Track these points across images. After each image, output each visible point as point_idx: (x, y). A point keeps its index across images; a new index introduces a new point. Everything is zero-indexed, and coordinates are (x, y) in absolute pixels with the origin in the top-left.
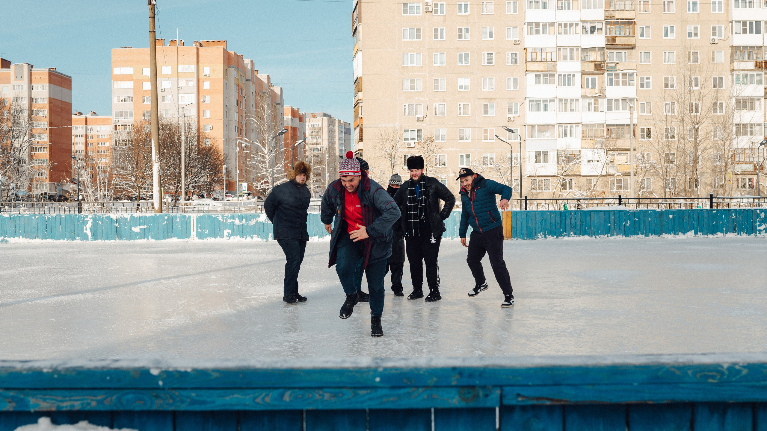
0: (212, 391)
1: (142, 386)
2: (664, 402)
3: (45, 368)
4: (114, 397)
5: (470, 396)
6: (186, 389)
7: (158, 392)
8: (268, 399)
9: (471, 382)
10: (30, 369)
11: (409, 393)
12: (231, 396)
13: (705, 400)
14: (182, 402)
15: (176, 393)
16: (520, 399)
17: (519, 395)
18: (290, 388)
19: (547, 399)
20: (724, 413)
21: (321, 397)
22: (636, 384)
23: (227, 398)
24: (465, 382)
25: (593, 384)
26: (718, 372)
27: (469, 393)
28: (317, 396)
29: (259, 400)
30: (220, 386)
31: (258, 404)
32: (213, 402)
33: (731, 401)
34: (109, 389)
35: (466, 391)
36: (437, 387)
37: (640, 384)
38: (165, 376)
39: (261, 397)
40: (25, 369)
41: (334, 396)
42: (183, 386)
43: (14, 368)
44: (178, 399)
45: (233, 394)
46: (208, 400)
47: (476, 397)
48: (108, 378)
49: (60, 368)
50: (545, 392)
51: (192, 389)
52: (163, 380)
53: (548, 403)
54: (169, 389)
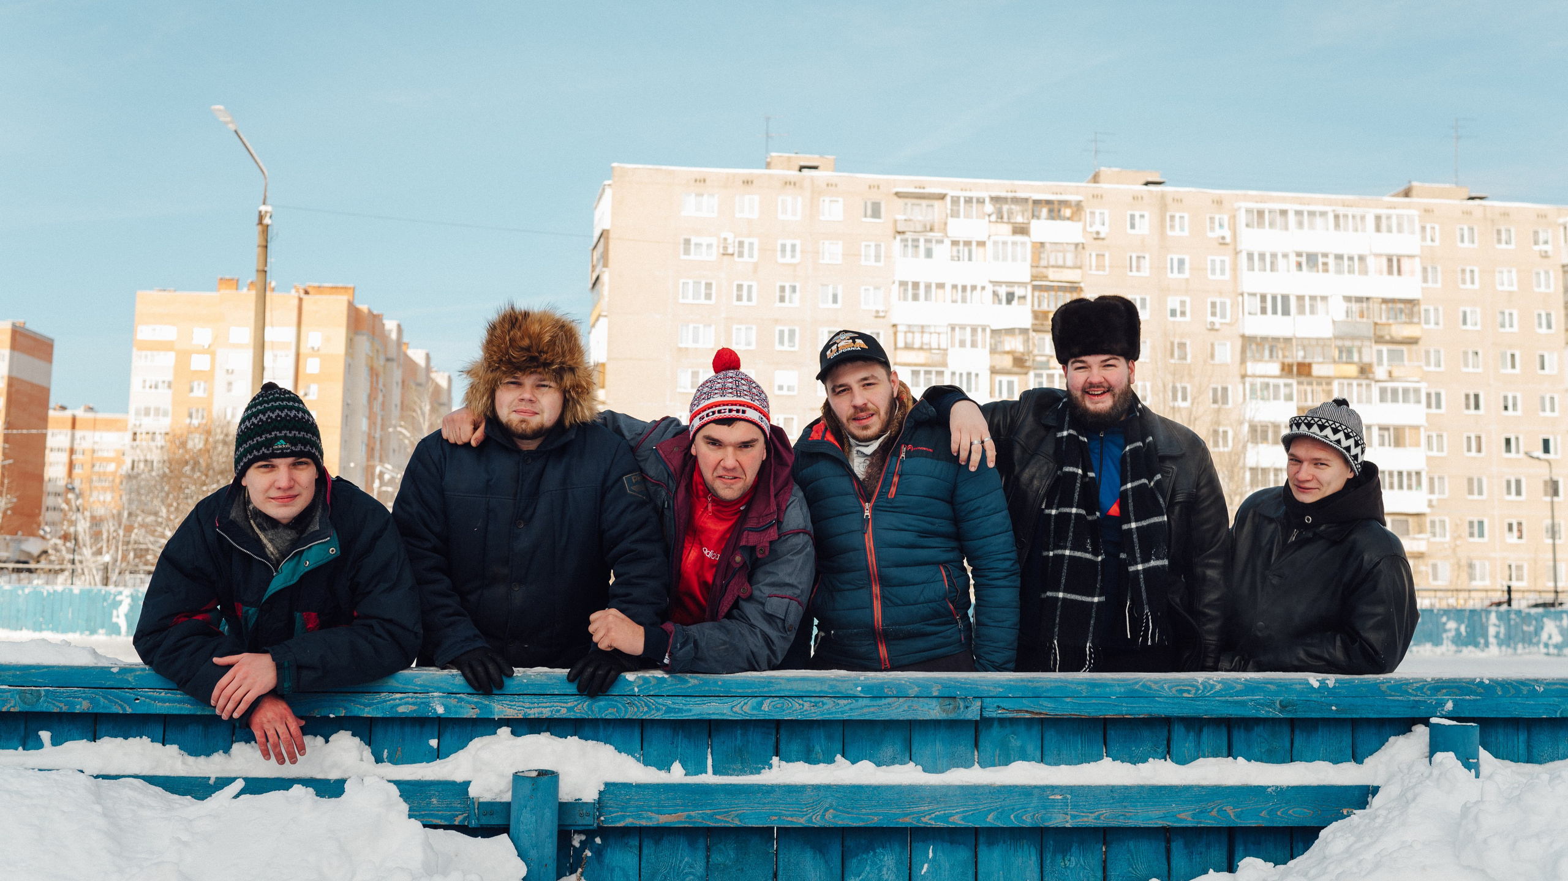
0: (689, 699)
2: (1141, 716)
4: (587, 704)
6: (663, 696)
7: (633, 698)
8: (747, 709)
11: (892, 704)
12: (708, 705)
13: (1181, 715)
14: (657, 710)
15: (651, 700)
16: (1000, 711)
18: (769, 697)
19: (1027, 711)
21: (801, 707)
22: (1114, 697)
23: (705, 707)
26: (1193, 686)
27: (951, 704)
28: (797, 706)
29: (737, 709)
30: (698, 694)
31: (736, 713)
32: (690, 711)
35: (947, 701)
36: (919, 697)
38: (639, 682)
39: (739, 706)
42: (660, 694)
44: (654, 707)
46: (687, 708)
47: (957, 708)
52: (639, 686)
54: (645, 696)
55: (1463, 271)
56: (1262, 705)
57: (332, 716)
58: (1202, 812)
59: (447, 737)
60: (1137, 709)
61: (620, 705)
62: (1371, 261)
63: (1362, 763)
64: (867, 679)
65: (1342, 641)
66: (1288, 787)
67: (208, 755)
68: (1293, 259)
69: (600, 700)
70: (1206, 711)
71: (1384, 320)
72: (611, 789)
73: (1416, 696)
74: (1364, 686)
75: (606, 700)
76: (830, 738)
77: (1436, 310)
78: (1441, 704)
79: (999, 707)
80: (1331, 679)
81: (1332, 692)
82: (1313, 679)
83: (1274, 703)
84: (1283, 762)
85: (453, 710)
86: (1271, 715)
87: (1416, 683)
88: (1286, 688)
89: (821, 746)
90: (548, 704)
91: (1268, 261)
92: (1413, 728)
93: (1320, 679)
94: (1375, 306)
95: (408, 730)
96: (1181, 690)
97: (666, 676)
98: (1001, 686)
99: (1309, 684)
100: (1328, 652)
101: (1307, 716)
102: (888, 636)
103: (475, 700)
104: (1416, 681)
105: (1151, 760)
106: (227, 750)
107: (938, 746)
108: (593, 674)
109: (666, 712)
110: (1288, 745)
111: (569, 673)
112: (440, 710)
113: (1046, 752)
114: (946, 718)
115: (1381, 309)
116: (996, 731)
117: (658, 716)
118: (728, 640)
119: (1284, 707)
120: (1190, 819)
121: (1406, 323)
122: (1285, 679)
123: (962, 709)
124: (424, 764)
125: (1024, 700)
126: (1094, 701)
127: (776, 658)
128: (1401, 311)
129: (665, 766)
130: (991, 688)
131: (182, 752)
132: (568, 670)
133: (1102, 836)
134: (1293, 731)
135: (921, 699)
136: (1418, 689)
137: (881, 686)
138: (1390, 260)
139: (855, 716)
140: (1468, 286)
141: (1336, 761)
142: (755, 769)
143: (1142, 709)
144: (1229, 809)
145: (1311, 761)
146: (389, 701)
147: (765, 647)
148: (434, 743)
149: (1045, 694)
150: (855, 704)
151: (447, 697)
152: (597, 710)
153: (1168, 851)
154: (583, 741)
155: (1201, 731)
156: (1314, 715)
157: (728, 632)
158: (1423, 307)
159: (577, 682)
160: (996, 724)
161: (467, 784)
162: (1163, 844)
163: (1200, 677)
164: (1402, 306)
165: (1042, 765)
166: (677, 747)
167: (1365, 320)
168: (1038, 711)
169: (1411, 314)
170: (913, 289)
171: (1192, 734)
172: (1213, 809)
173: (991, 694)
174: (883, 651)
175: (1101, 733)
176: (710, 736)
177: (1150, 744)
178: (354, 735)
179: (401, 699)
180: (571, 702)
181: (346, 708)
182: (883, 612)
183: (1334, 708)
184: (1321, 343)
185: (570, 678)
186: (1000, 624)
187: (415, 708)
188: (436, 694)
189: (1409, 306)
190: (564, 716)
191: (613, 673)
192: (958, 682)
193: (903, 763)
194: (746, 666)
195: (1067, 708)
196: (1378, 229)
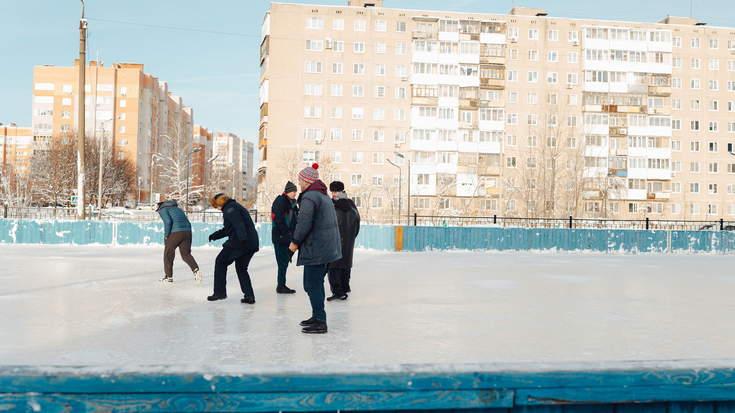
0: (260, 395)
1: (196, 391)
2: (648, 401)
3: (103, 373)
4: (169, 400)
5: (489, 397)
6: (237, 393)
7: (211, 395)
8: (312, 402)
9: (490, 386)
10: (88, 375)
11: (436, 396)
12: (278, 399)
13: (680, 400)
14: (233, 404)
15: (227, 396)
16: (530, 400)
17: (529, 396)
18: (331, 392)
19: (553, 399)
20: (692, 409)
21: (359, 399)
22: (625, 386)
23: (274, 401)
24: (485, 385)
25: (591, 387)
26: (691, 375)
27: (487, 395)
28: (355, 399)
29: (303, 403)
30: (268, 390)
31: (302, 406)
32: (261, 405)
33: (700, 400)
34: (164, 393)
35: (485, 393)
36: (460, 389)
37: (629, 386)
38: (217, 381)
39: (305, 400)
40: (83, 375)
41: (370, 399)
42: (234, 390)
43: (72, 373)
44: (229, 402)
45: (279, 397)
46: (257, 402)
47: (494, 398)
48: (164, 383)
49: (117, 373)
50: (551, 393)
51: (242, 392)
52: (215, 385)
53: (553, 403)
54: (221, 393)
62: (648, 55)
68: (610, 53)
91: (597, 54)
126: (609, 389)
130: (523, 381)
138: (657, 55)
150: (405, 396)
170: (421, 67)
173: (523, 386)
196: (652, 39)
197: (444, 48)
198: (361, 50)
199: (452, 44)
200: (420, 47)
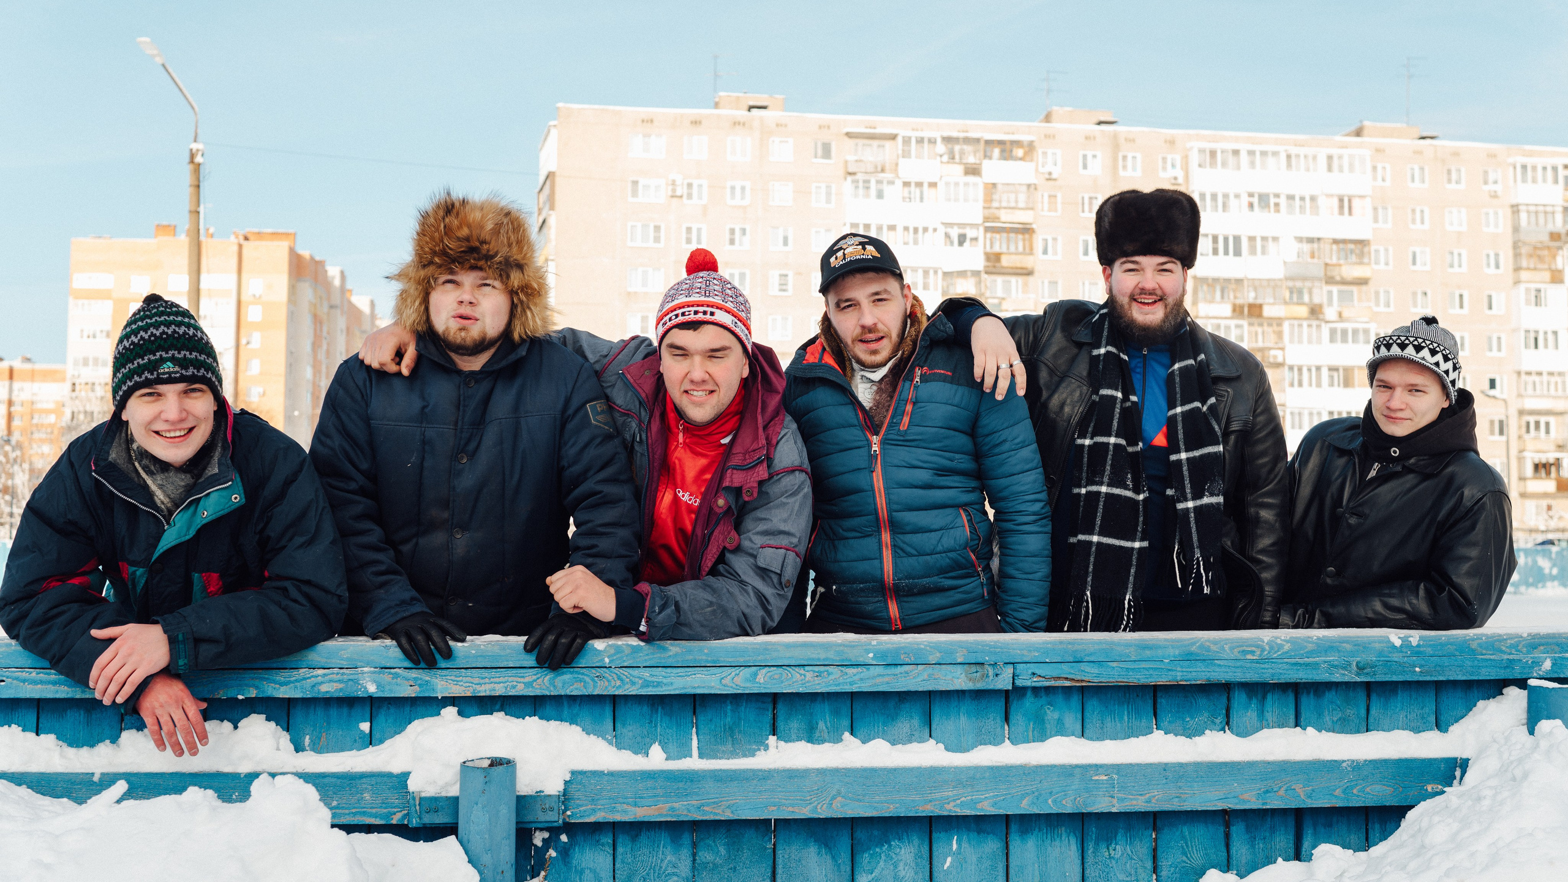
35: (973, 669)
55: (1413, 211)
56: (1336, 667)
57: (240, 697)
58: (1267, 792)
59: (381, 719)
60: (1194, 674)
61: (587, 679)
63: (1446, 731)
64: (880, 643)
65: (1426, 589)
66: (1366, 761)
67: (92, 746)
68: (1245, 199)
69: (563, 674)
70: (1273, 675)
71: (1334, 261)
72: (577, 777)
73: (1510, 654)
74: (1451, 644)
75: (572, 673)
76: (836, 713)
77: (1387, 250)
78: (1537, 663)
79: (1034, 674)
80: (1415, 636)
81: (1417, 652)
82: (1395, 636)
83: (1350, 665)
84: (1358, 732)
85: (387, 688)
86: (1346, 679)
87: (1509, 639)
88: (1364, 647)
89: (825, 723)
90: (501, 679)
91: (1220, 201)
92: (1505, 691)
93: (1402, 636)
94: (1326, 247)
95: (334, 712)
96: (1243, 651)
97: (642, 644)
98: (1037, 650)
99: (1389, 641)
100: (1410, 603)
101: (1387, 679)
102: (900, 592)
103: (414, 676)
104: (1511, 637)
105: (1207, 732)
106: (114, 739)
107: (960, 721)
108: (556, 642)
109: (642, 687)
110: (1363, 712)
111: (527, 642)
112: (372, 689)
113: (1087, 726)
114: (972, 688)
115: (1331, 249)
116: (1029, 702)
117: (633, 690)
118: (714, 600)
119: (1361, 668)
120: (1254, 799)
121: (1356, 263)
122: (1363, 637)
123: (991, 678)
124: (354, 752)
125: (1064, 666)
126: (1143, 666)
127: (772, 620)
128: (1352, 251)
129: (642, 749)
131: (61, 743)
132: (525, 638)
133: (1151, 820)
134: (1369, 696)
135: (943, 666)
136: (1512, 646)
137: (897, 651)
138: (1340, 200)
139: (866, 687)
140: (1418, 226)
141: (1417, 730)
142: (749, 750)
143: (1199, 674)
144: (1298, 787)
145: (1389, 730)
146: (308, 678)
147: (759, 607)
148: (365, 726)
149: (1087, 659)
150: (865, 673)
151: (380, 673)
152: (560, 685)
153: (1227, 836)
154: (544, 722)
155: (1264, 698)
156: (1395, 678)
157: (714, 591)
158: (1373, 248)
159: (536, 652)
160: (1029, 693)
161: (406, 775)
162: (1222, 829)
163: (1266, 635)
164: (1351, 246)
165: (1083, 741)
166: (656, 726)
167: (1316, 260)
168: (1079, 678)
169: (1361, 255)
171: (1254, 701)
172: (1280, 788)
173: (1026, 660)
174: (893, 609)
175: (1150, 702)
176: (694, 713)
177: (1206, 714)
178: (268, 719)
179: (325, 675)
180: (530, 676)
181: (257, 688)
182: (895, 565)
183: (1417, 669)
184: (1272, 284)
185: (528, 648)
186: (1030, 576)
187: (341, 686)
188: (366, 669)
189: (1359, 246)
190: (521, 693)
191: (579, 641)
192: (987, 645)
193: (921, 741)
194: (737, 630)
195: (1112, 675)
196: (1330, 169)
197: (910, 193)
198: (743, 198)
199: (926, 185)
200: (861, 191)
